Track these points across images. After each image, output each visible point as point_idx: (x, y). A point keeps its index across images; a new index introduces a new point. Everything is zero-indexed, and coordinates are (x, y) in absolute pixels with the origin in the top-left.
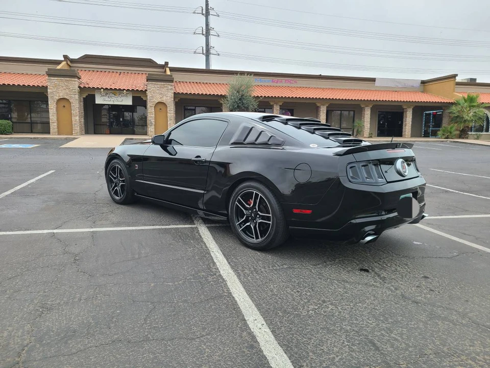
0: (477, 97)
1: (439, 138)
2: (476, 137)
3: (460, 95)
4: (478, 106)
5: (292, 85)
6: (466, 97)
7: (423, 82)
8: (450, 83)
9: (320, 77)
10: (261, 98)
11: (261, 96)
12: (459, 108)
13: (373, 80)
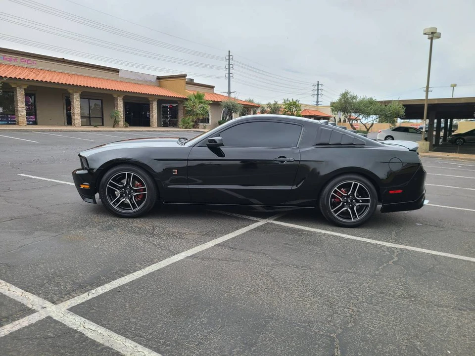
0: (204, 95)
1: (180, 128)
2: (203, 127)
3: (190, 92)
4: (204, 103)
5: (29, 66)
6: (196, 94)
7: (159, 78)
8: (182, 82)
9: (63, 61)
10: (5, 79)
11: (6, 77)
12: (191, 103)
13: (117, 71)
